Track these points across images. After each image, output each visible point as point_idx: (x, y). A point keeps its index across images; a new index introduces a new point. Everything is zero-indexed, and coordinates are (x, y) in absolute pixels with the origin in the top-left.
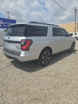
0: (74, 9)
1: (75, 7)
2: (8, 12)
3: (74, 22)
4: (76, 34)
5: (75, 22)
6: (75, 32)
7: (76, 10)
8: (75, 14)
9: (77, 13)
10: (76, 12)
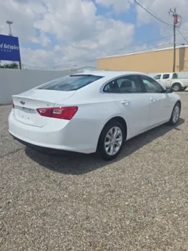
0: (171, 13)
1: (175, 10)
2: (9, 23)
3: (173, 48)
4: (175, 76)
5: (175, 46)
6: (174, 71)
7: (176, 16)
8: (175, 26)
9: (178, 24)
10: (176, 22)
